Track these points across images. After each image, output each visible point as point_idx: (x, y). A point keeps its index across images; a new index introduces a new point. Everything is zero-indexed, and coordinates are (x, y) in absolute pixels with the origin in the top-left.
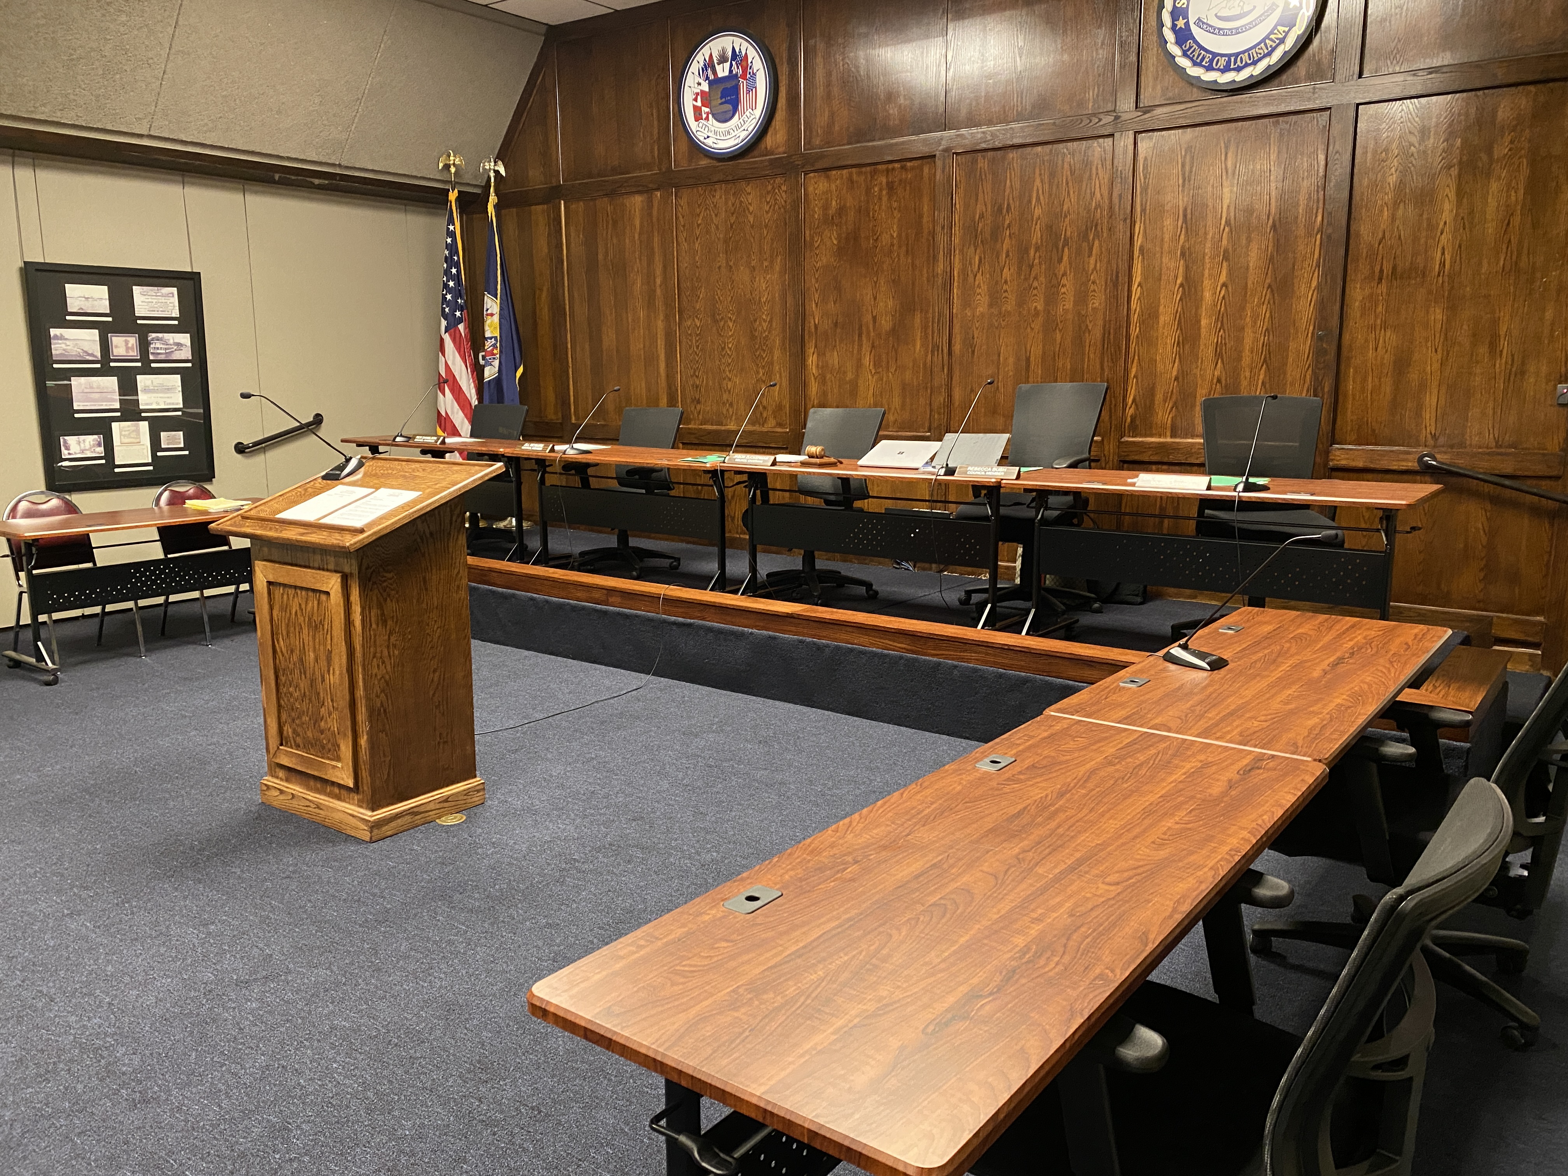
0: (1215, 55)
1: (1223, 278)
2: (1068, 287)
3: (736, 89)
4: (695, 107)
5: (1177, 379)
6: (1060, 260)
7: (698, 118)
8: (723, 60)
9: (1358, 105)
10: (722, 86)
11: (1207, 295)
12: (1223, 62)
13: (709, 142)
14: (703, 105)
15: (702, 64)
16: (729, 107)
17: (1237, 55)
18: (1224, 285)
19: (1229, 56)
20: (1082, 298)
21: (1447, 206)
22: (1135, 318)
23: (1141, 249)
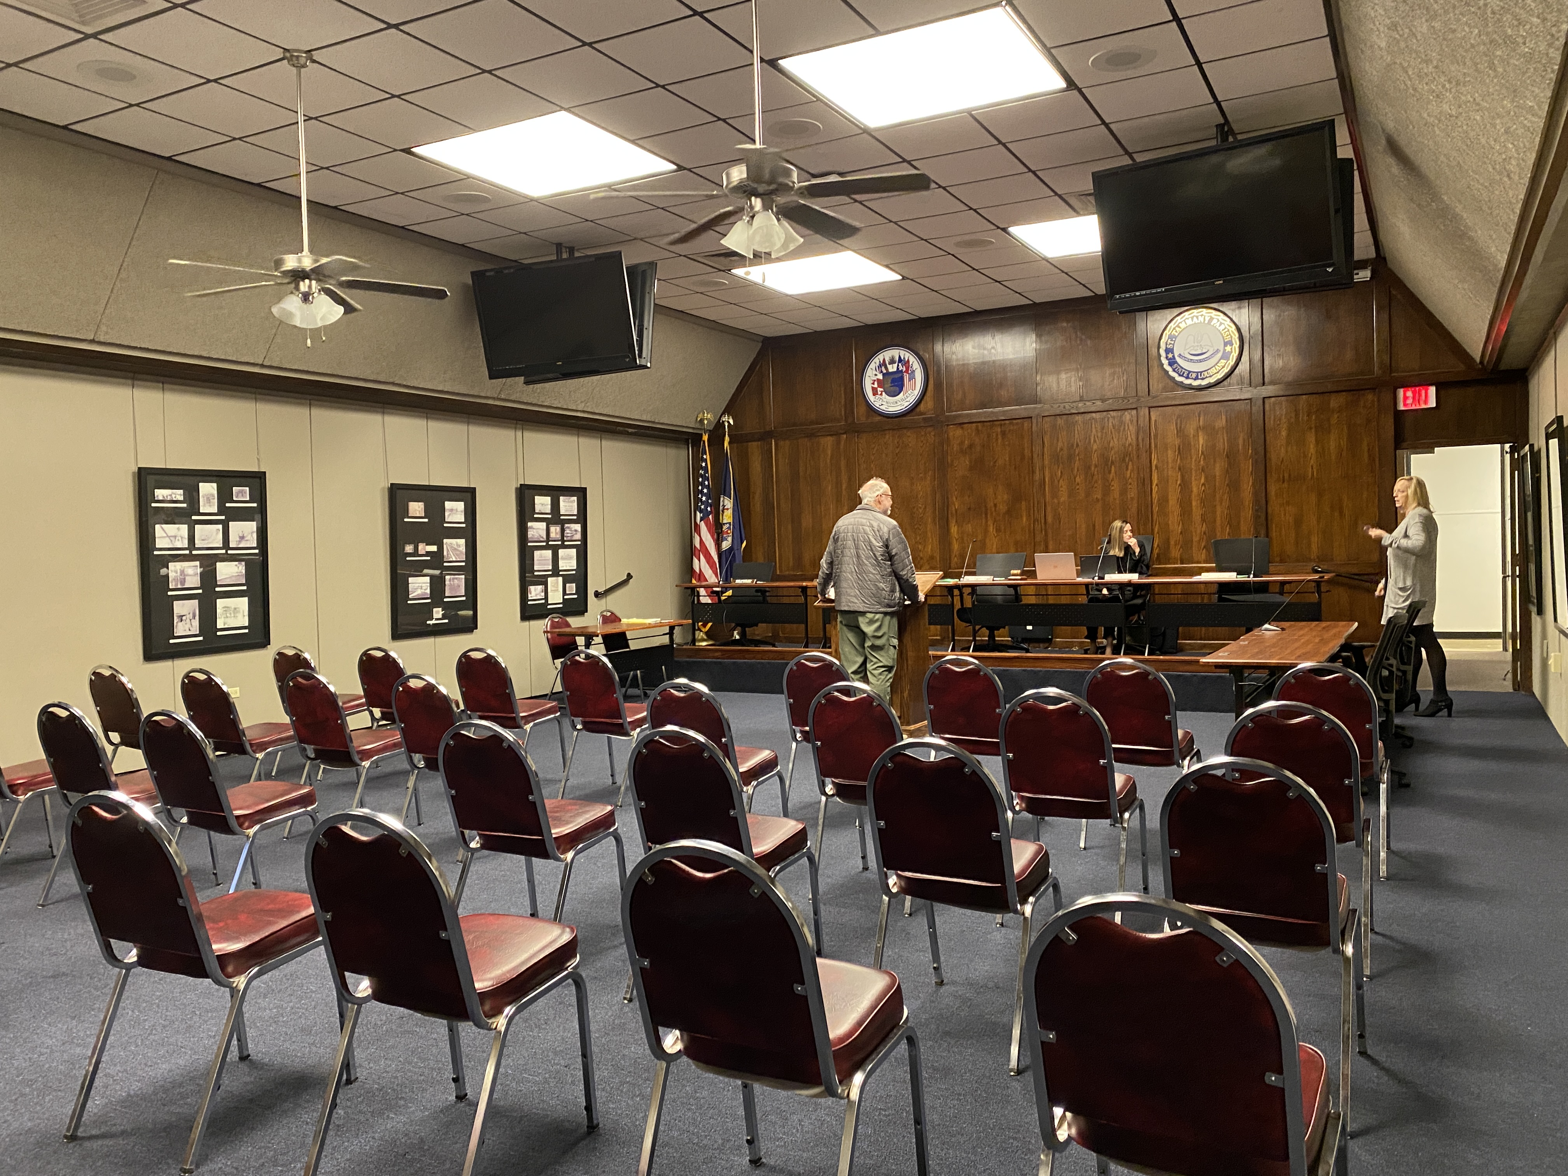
0: (1190, 372)
1: (1203, 481)
2: (1116, 486)
3: (902, 379)
4: (873, 388)
5: (1181, 533)
6: (1110, 472)
7: (875, 393)
8: (892, 362)
9: (1264, 398)
10: (892, 377)
11: (1195, 490)
12: (1194, 375)
13: (883, 407)
14: (879, 386)
15: (878, 364)
16: (897, 389)
17: (1201, 372)
18: (1203, 484)
19: (1197, 373)
20: (1124, 492)
21: (1312, 446)
22: (1155, 501)
23: (1156, 466)
